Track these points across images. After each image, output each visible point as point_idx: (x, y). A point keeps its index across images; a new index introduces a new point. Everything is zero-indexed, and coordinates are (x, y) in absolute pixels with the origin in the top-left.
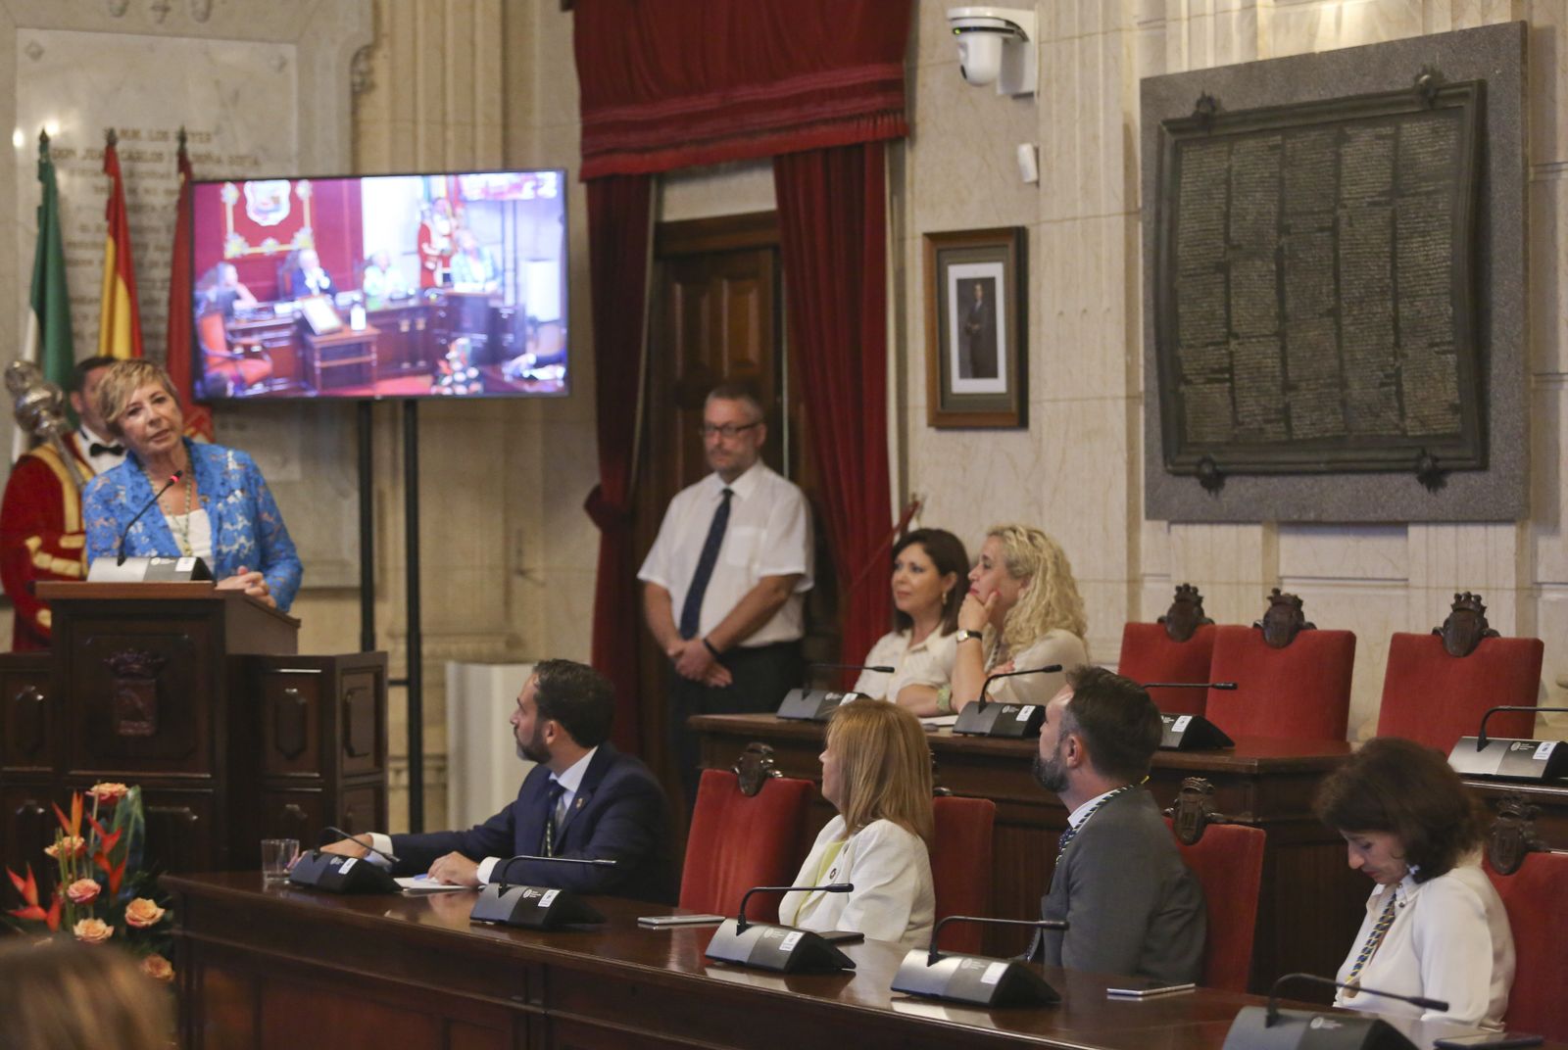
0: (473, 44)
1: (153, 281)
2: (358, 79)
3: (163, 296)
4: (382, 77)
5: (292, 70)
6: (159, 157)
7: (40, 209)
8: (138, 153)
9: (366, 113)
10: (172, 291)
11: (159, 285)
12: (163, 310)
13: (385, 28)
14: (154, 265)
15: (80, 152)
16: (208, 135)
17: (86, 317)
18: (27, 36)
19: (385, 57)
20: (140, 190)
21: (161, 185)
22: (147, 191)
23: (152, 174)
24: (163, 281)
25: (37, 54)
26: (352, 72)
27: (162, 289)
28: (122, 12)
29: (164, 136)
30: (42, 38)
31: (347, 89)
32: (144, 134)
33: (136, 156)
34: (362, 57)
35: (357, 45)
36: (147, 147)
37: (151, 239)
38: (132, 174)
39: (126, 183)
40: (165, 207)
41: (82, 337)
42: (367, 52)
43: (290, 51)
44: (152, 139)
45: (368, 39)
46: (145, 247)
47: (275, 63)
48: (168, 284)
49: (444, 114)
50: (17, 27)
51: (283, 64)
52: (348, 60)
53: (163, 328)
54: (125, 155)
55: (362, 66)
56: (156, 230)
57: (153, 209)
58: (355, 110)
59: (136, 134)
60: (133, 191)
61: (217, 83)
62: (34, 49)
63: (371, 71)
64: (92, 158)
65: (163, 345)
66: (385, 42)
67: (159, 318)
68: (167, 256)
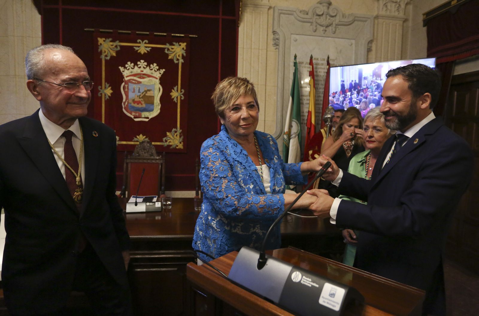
0: (395, 40)
1: (320, 92)
2: (369, 48)
3: (322, 95)
4: (374, 48)
5: (354, 46)
6: (322, 64)
7: (294, 73)
8: (318, 63)
9: (370, 56)
10: (324, 94)
11: (321, 93)
12: (322, 98)
13: (375, 37)
14: (320, 88)
15: (305, 63)
16: (334, 60)
17: (304, 99)
18: (294, 37)
19: (375, 44)
20: (318, 71)
21: (323, 71)
22: (320, 72)
23: (321, 68)
24: (322, 92)
25: (296, 41)
26: (368, 46)
27: (322, 94)
28: (315, 31)
29: (324, 60)
30: (297, 37)
31: (366, 50)
32: (319, 59)
33: (317, 64)
34: (370, 43)
35: (370, 39)
36: (320, 62)
37: (320, 83)
38: (316, 68)
39: (315, 70)
40: (323, 76)
41: (303, 104)
42: (371, 42)
43: (353, 41)
44: (321, 60)
45: (372, 39)
46: (319, 84)
47: (350, 44)
48: (323, 93)
49: (388, 56)
50: (291, 34)
51: (352, 44)
52: (367, 43)
53: (322, 102)
54: (315, 64)
55: (370, 45)
56: (322, 81)
57: (321, 76)
58: (367, 56)
59: (318, 59)
60: (316, 72)
61: (336, 48)
62: (295, 39)
63: (371, 47)
64: (307, 64)
65: (321, 106)
66: (375, 41)
67: (321, 100)
68: (324, 86)
